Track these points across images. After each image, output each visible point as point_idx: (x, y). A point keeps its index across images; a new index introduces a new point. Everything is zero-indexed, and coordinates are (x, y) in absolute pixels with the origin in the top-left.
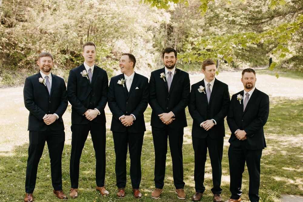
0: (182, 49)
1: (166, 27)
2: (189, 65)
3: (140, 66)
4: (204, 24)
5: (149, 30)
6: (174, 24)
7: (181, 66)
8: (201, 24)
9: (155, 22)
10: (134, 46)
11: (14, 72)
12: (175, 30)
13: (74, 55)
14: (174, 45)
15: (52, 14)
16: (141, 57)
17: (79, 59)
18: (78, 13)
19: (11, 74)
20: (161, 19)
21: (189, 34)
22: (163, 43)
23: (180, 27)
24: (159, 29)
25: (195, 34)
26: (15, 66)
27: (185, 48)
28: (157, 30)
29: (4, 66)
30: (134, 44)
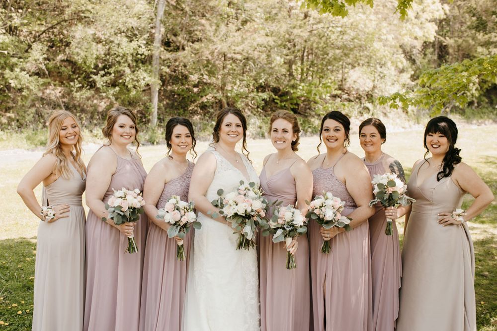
1: (437, 46)
2: (475, 110)
3: (389, 111)
6: (449, 41)
7: (461, 111)
9: (412, 39)
10: (379, 78)
12: (451, 51)
13: (278, 93)
15: (239, 30)
17: (284, 98)
18: (281, 27)
20: (420, 34)
23: (459, 46)
24: (420, 49)
26: (185, 110)
28: (418, 51)
29: (167, 110)
30: (379, 75)
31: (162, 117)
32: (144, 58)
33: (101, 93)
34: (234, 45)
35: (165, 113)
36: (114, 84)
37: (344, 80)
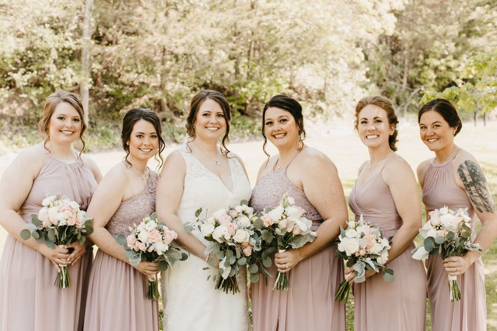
0: (418, 79)
1: (389, 41)
3: (342, 111)
4: (457, 34)
5: (358, 46)
6: (405, 36)
8: (452, 33)
9: (369, 32)
10: (331, 75)
11: (117, 124)
12: (405, 45)
14: (403, 72)
15: (179, 21)
16: (345, 95)
17: (231, 98)
19: (111, 128)
20: (378, 26)
21: (430, 52)
22: (383, 70)
23: (415, 41)
24: (375, 44)
25: (442, 53)
27: (424, 78)
28: (372, 46)
29: (100, 113)
30: (332, 72)
31: (93, 121)
32: (72, 54)
33: (21, 93)
34: (175, 38)
35: (97, 117)
36: (37, 85)
37: (293, 77)
